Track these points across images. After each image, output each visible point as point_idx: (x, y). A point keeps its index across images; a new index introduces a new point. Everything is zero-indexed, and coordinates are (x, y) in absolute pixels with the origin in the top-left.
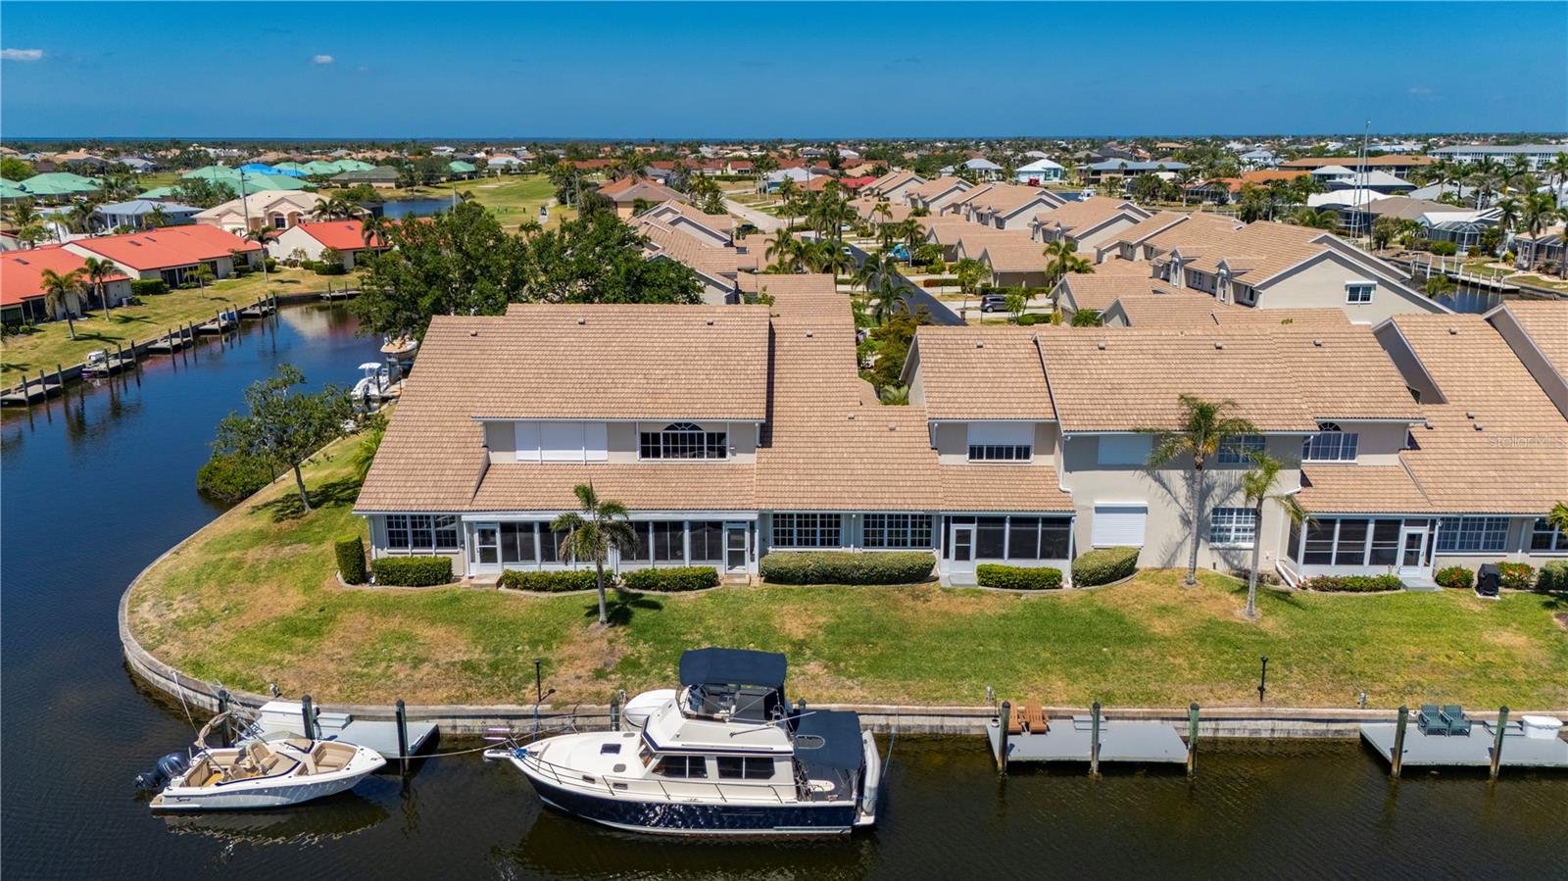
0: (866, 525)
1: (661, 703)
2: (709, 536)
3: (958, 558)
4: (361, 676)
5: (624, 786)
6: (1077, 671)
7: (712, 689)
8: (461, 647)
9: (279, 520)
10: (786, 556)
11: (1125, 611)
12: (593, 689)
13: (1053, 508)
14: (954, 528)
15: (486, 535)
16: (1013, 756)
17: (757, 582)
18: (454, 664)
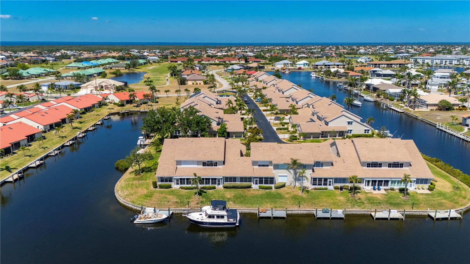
0: (241, 178)
1: (208, 208)
2: (214, 180)
3: (256, 184)
4: (160, 204)
5: (203, 220)
6: (272, 203)
7: (216, 206)
8: (175, 199)
9: (136, 175)
10: (227, 184)
11: (281, 193)
12: (197, 206)
13: (271, 176)
14: (255, 179)
15: (177, 180)
16: (260, 216)
17: (222, 188)
18: (174, 202)
